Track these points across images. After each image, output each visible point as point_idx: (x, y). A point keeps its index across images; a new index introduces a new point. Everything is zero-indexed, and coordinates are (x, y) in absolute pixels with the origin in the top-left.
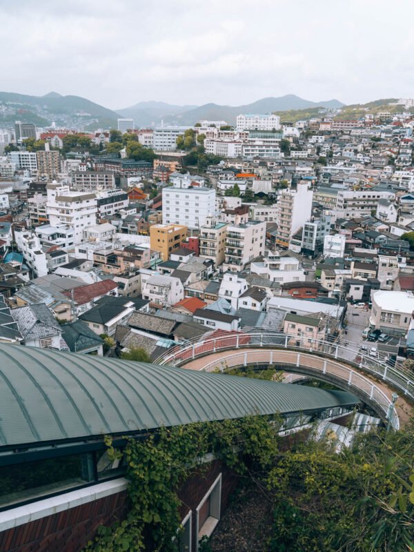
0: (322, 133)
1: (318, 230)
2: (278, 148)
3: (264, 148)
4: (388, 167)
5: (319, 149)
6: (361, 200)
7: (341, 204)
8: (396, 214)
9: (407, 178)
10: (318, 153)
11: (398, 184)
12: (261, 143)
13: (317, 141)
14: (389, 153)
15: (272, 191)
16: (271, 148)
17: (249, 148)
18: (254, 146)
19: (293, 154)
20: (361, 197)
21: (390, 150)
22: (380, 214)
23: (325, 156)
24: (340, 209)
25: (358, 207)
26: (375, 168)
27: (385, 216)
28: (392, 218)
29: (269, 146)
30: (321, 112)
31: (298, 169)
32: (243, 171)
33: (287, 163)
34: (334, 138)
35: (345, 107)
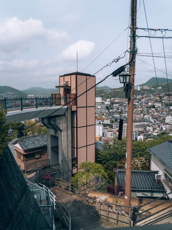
0: (117, 103)
1: (135, 135)
2: (106, 109)
3: (101, 109)
4: (142, 114)
5: (118, 109)
6: (140, 125)
7: (135, 127)
8: (152, 129)
9: (149, 118)
10: (118, 110)
11: (147, 119)
12: (100, 108)
13: (116, 106)
14: (140, 110)
15: (110, 123)
16: (104, 109)
17: (97, 109)
18: (98, 109)
19: (111, 110)
20: (140, 124)
21: (140, 109)
22: (148, 129)
23: (120, 111)
24: (134, 128)
25: (139, 127)
26: (138, 114)
27: (150, 130)
28: (152, 130)
29: (103, 108)
30: (104, 91)
31: (115, 116)
32: (98, 117)
33: (111, 114)
34: (121, 105)
35: (112, 89)
